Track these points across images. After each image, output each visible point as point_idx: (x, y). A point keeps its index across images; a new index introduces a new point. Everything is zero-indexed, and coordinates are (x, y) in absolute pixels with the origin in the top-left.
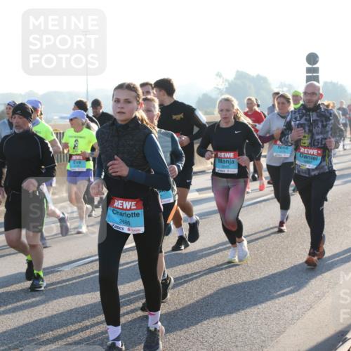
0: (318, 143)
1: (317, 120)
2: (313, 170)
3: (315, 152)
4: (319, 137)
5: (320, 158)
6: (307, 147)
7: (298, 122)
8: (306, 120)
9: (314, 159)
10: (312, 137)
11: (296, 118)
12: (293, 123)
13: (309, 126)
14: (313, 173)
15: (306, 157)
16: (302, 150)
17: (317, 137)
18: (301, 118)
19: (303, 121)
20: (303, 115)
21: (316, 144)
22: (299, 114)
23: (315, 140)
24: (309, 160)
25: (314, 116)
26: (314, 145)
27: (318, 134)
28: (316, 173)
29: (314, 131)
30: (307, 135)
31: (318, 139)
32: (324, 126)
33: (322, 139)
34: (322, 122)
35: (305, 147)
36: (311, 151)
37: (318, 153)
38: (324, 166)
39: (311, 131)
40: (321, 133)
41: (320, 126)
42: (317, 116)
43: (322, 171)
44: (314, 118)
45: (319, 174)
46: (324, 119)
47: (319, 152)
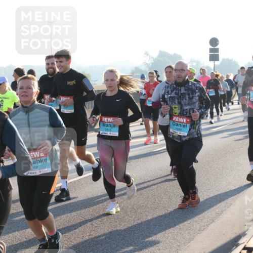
0: (187, 112)
1: (185, 93)
2: (184, 136)
3: (185, 120)
4: (187, 107)
5: (188, 125)
6: (178, 116)
7: (169, 95)
8: (176, 93)
9: (184, 126)
10: (181, 108)
11: (168, 92)
12: (166, 96)
13: (178, 99)
14: (184, 139)
15: (177, 125)
16: (174, 119)
18: (172, 91)
19: (173, 94)
20: (174, 89)
21: (185, 113)
22: (170, 88)
23: (184, 110)
24: (179, 127)
25: (183, 90)
26: (183, 115)
27: (186, 105)
28: (187, 138)
29: (182, 103)
30: (177, 106)
31: (187, 109)
32: (191, 99)
33: (190, 109)
34: (189, 95)
35: (176, 116)
36: (181, 120)
38: (193, 133)
39: (180, 103)
40: (189, 104)
41: (187, 98)
42: (185, 90)
43: (191, 136)
44: (182, 92)
45: (189, 139)
46: (190, 92)
47: (188, 120)
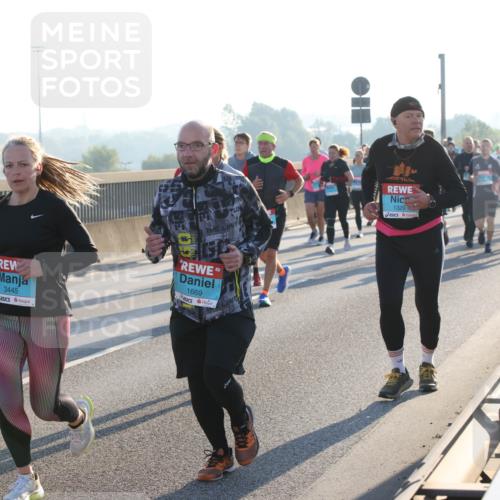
0: (213, 250)
1: (205, 203)
3: (209, 270)
4: (214, 238)
5: (218, 282)
6: (193, 260)
7: (170, 209)
8: (185, 203)
9: (207, 284)
10: (199, 239)
11: (167, 201)
12: (162, 211)
13: (190, 217)
14: (209, 316)
15: (191, 282)
16: (183, 267)
17: (210, 238)
18: (176, 199)
19: (179, 207)
20: (181, 192)
21: (209, 253)
22: (172, 191)
23: (205, 245)
24: (196, 287)
25: (201, 196)
26: (205, 256)
27: (209, 231)
28: (216, 315)
29: (201, 225)
31: (212, 243)
32: (221, 216)
33: (220, 242)
34: (216, 206)
35: (187, 260)
36: (201, 269)
37: (214, 272)
38: (231, 301)
39: (194, 228)
40: (216, 230)
41: (212, 215)
42: (207, 194)
43: (227, 311)
44: (199, 200)
46: (219, 199)
47: (218, 270)
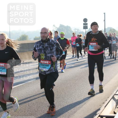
1: (47, 47)
2: (47, 71)
3: (48, 62)
4: (49, 55)
5: (50, 65)
7: (38, 48)
8: (42, 47)
9: (47, 66)
10: (46, 55)
11: (38, 46)
12: (36, 49)
13: (44, 50)
14: (47, 73)
15: (43, 65)
16: (41, 62)
17: (48, 55)
18: (40, 46)
19: (41, 47)
20: (41, 44)
21: (48, 58)
22: (39, 44)
24: (45, 66)
27: (48, 53)
28: (49, 72)
29: (46, 52)
30: (43, 54)
31: (49, 56)
32: (51, 50)
33: (51, 56)
34: (50, 47)
35: (43, 60)
36: (45, 62)
38: (52, 69)
39: (45, 52)
40: (50, 53)
41: (49, 50)
42: (48, 45)
43: (51, 71)
44: (46, 46)
45: (50, 73)
46: (51, 46)
47: (50, 62)
